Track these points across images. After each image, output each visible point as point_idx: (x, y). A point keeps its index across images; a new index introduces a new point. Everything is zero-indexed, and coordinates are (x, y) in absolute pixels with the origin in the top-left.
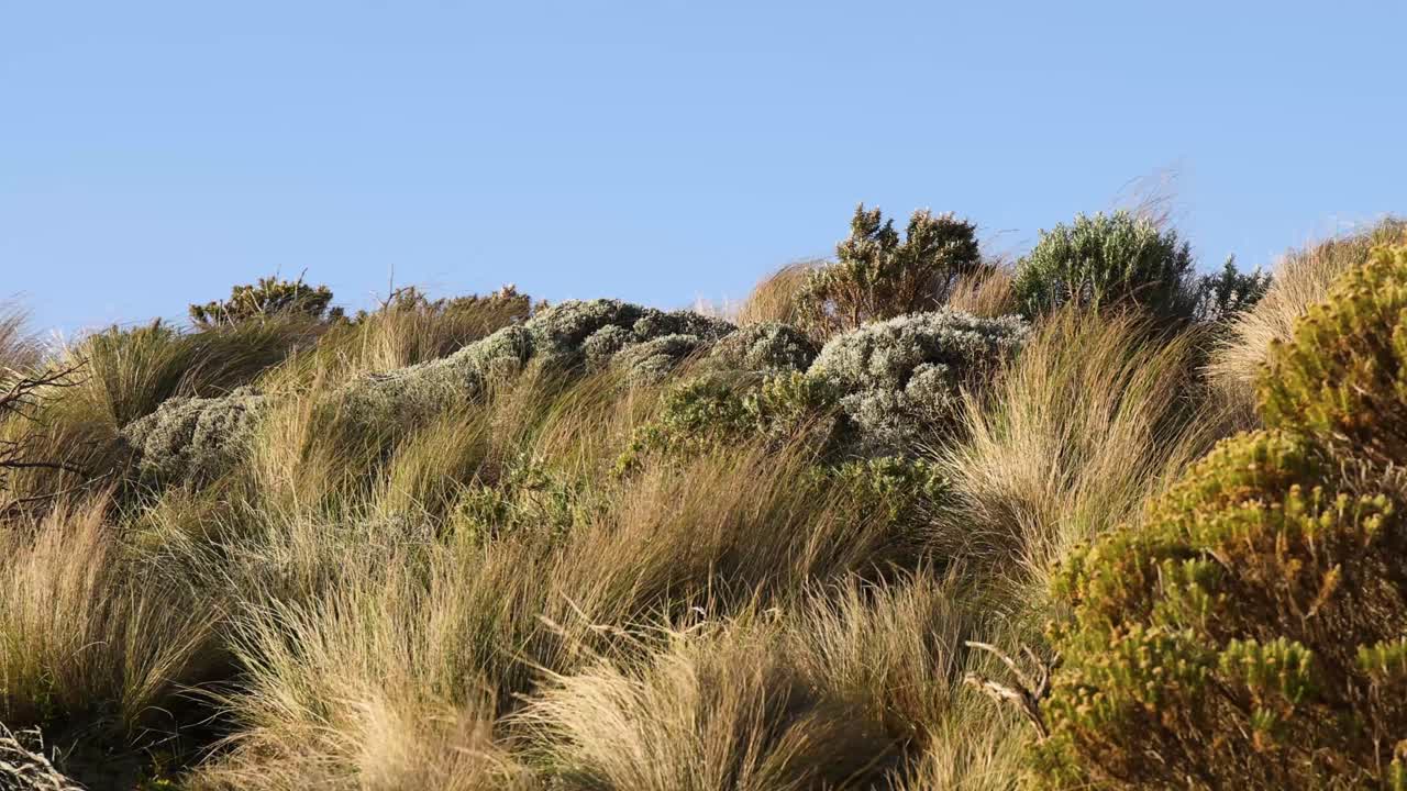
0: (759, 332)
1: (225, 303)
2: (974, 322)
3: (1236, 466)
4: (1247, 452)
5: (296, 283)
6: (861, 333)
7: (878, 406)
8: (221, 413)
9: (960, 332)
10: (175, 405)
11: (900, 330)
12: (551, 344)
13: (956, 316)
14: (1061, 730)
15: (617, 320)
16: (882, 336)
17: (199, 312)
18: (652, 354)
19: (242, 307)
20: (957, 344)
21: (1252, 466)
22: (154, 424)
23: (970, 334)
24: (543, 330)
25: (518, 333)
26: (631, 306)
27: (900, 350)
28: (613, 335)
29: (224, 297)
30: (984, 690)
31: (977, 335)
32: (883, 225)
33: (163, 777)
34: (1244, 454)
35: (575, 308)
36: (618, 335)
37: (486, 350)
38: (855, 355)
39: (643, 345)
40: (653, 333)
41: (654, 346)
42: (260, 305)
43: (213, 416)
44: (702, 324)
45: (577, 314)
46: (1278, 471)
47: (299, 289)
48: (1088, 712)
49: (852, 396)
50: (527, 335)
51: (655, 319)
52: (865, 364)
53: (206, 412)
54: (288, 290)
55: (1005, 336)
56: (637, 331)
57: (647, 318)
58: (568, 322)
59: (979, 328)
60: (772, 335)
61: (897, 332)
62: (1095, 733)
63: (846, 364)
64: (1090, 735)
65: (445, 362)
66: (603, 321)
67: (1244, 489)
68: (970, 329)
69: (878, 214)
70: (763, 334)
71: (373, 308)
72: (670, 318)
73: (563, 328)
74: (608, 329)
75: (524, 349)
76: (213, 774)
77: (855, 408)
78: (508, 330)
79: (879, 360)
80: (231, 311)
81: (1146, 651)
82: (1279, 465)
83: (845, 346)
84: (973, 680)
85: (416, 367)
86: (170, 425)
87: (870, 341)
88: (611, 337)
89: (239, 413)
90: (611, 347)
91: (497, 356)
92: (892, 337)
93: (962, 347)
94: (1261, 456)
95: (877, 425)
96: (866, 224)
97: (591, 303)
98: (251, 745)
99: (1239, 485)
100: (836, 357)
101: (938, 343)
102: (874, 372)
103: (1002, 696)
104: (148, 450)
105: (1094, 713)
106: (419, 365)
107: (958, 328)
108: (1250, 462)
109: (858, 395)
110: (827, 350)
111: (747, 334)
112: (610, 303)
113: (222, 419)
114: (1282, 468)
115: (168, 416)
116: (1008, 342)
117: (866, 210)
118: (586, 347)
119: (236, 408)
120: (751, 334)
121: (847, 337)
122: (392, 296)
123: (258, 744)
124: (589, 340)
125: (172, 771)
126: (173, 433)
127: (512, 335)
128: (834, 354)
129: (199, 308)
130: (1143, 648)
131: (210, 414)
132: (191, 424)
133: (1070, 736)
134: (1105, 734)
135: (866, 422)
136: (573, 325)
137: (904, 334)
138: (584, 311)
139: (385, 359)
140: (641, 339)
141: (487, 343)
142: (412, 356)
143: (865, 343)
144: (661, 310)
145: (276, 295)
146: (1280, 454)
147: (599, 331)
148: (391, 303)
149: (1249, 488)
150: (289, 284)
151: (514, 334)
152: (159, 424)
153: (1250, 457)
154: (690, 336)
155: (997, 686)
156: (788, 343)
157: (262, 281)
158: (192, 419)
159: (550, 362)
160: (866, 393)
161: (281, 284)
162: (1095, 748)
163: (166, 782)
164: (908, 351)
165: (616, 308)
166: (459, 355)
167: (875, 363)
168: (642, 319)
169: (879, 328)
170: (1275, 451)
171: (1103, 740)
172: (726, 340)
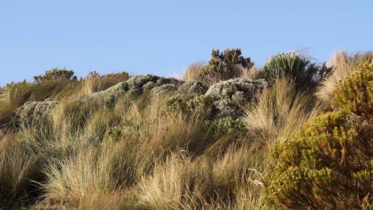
0: (191, 83)
1: (44, 75)
2: (251, 81)
3: (322, 122)
4: (325, 117)
5: (63, 70)
6: (220, 84)
7: (224, 104)
8: (42, 106)
9: (247, 83)
10: (29, 104)
11: (231, 83)
12: (134, 87)
13: (246, 79)
14: (273, 195)
15: (152, 80)
16: (226, 84)
17: (36, 78)
18: (162, 90)
19: (48, 76)
20: (247, 86)
21: (327, 121)
22: (23, 109)
23: (250, 84)
24: (132, 83)
25: (124, 83)
26: (156, 76)
27: (231, 88)
28: (151, 84)
29: (43, 74)
30: (253, 182)
31: (252, 84)
32: (220, 54)
33: (24, 207)
34: (324, 118)
35: (141, 77)
36: (152, 84)
37: (116, 88)
38: (218, 90)
39: (159, 87)
40: (162, 84)
41: (162, 87)
42: (53, 76)
43: (39, 106)
44: (176, 81)
45: (141, 78)
46: (334, 122)
47: (64, 71)
48: (281, 190)
49: (217, 101)
50: (127, 84)
51: (163, 80)
52: (221, 92)
53: (37, 105)
54: (61, 71)
55: (259, 85)
56: (158, 83)
57: (160, 79)
58: (139, 80)
59: (253, 82)
60: (195, 84)
61: (230, 83)
62: (283, 196)
63: (215, 92)
64: (281, 196)
65: (104, 91)
66: (148, 81)
67: (325, 128)
68: (250, 83)
69: (218, 51)
70: (193, 84)
71: (84, 77)
72: (167, 79)
73: (137, 82)
74: (150, 83)
75: (126, 88)
76: (38, 206)
77: (218, 105)
78: (122, 83)
79: (224, 91)
80: (45, 77)
81: (293, 174)
82: (334, 121)
83: (215, 87)
84: (250, 180)
85: (96, 93)
86: (27, 109)
87: (223, 86)
88: (150, 85)
89: (47, 106)
90: (150, 88)
91: (119, 90)
92: (229, 84)
93: (248, 87)
94: (329, 119)
95: (223, 109)
96: (216, 54)
97: (145, 75)
98: (49, 198)
99: (323, 127)
100: (213, 91)
101: (241, 86)
102: (223, 95)
103: (258, 184)
104: (21, 116)
105: (282, 191)
106: (97, 93)
107: (247, 82)
108: (326, 120)
109: (218, 101)
110: (210, 88)
111: (188, 84)
112: (150, 75)
113: (42, 107)
114: (335, 122)
115: (27, 107)
116: (260, 86)
117: (215, 50)
118: (144, 88)
119: (46, 104)
120: (189, 84)
121: (216, 85)
122: (90, 73)
123: (51, 198)
124: (144, 86)
125: (26, 205)
126: (28, 111)
127: (123, 84)
128: (212, 89)
129: (36, 77)
130: (293, 173)
131: (38, 106)
132: (33, 109)
133: (276, 196)
134: (286, 196)
135: (221, 108)
136: (140, 81)
137: (232, 84)
138: (143, 78)
139: (87, 90)
140: (159, 85)
141: (116, 86)
142: (95, 90)
143: (221, 87)
144: (165, 77)
145: (57, 73)
146: (334, 118)
147: (147, 83)
148: (89, 76)
149: (326, 127)
150: (61, 70)
151: (124, 84)
152: (24, 109)
153: (326, 119)
154: (172, 85)
155: (257, 181)
156: (200, 86)
157: (53, 69)
158: (33, 107)
159: (133, 92)
160: (221, 100)
161: (59, 70)
162: (283, 200)
163: (25, 208)
164: (233, 89)
165: (152, 77)
166: (109, 89)
167: (223, 92)
168: (159, 80)
169: (225, 82)
170: (333, 117)
171: (285, 198)
172: (182, 85)
